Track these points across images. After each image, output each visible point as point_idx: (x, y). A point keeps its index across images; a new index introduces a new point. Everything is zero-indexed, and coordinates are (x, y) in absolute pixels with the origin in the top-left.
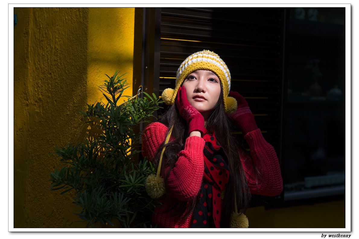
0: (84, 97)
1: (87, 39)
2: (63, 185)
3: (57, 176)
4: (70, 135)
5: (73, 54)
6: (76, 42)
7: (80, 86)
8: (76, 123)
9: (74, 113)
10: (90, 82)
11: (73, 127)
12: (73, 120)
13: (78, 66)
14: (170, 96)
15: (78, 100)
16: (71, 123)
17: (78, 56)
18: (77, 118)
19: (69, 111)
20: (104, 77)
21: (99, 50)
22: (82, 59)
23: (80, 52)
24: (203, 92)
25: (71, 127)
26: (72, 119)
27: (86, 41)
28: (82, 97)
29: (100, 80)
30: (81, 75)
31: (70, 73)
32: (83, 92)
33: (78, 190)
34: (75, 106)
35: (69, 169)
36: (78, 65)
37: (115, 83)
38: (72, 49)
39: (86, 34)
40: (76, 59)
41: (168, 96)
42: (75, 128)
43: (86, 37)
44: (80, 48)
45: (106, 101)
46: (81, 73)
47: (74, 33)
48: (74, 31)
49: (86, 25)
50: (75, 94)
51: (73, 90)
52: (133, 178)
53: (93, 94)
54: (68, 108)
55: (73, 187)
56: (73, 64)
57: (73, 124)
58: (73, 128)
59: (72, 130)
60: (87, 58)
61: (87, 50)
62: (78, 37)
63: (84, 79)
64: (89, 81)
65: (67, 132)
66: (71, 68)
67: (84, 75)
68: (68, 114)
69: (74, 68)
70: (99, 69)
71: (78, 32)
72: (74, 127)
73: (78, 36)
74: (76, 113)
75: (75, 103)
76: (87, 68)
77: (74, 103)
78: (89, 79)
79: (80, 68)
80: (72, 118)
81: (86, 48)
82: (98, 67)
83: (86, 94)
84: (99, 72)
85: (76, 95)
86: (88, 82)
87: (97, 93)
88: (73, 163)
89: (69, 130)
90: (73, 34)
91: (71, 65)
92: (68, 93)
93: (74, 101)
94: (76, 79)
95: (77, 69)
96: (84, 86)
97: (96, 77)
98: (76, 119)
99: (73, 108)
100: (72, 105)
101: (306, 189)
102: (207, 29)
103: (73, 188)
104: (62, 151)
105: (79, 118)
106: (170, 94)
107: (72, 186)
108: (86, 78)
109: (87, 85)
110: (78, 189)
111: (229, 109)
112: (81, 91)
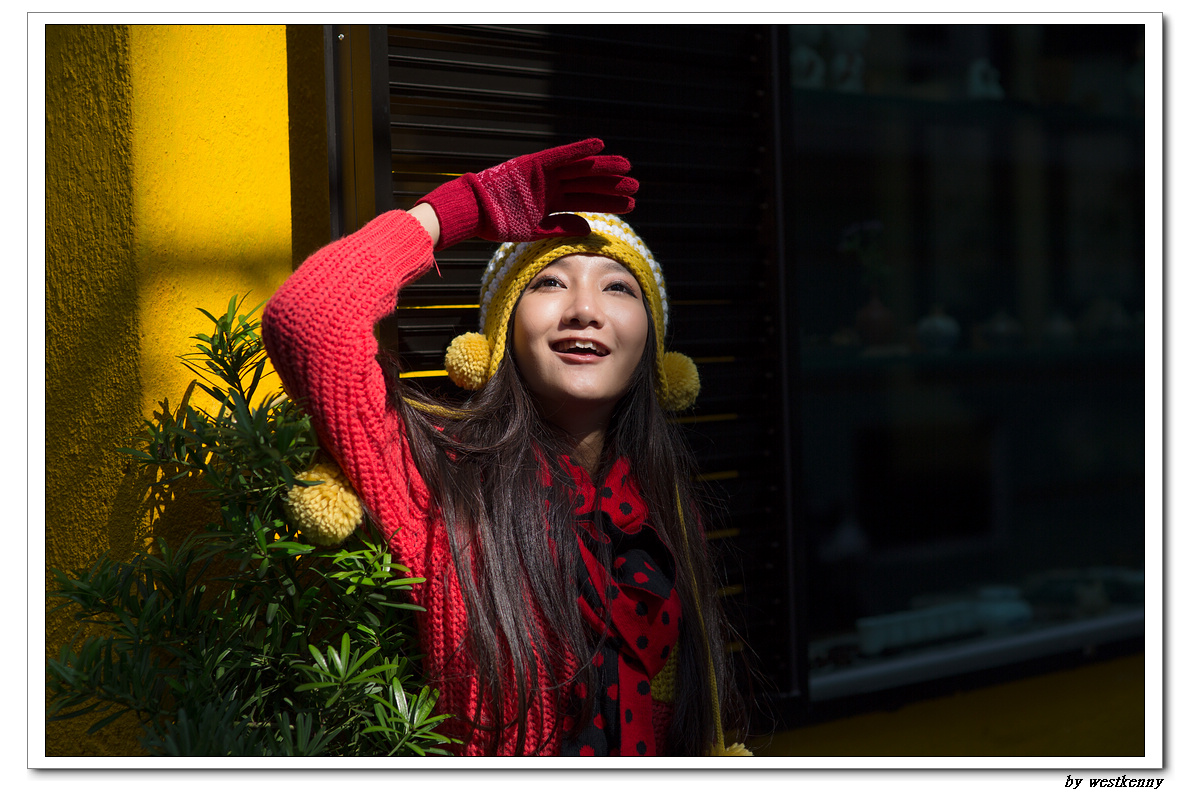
0: (132, 390)
1: (131, 189)
2: (90, 701)
3: (73, 671)
4: (86, 526)
5: (80, 243)
6: (91, 200)
7: (115, 352)
8: (107, 484)
9: (97, 447)
10: (149, 337)
11: (96, 499)
12: (94, 475)
13: (101, 285)
14: (481, 357)
15: (109, 404)
16: (87, 486)
17: (102, 249)
18: (110, 467)
19: (78, 443)
20: (195, 318)
21: (174, 225)
22: (117, 257)
23: (106, 233)
24: (595, 324)
25: (87, 498)
26: (90, 469)
27: (126, 197)
28: (122, 390)
29: (183, 329)
30: (116, 313)
31: (73, 309)
32: (125, 375)
33: (144, 716)
34: (99, 425)
35: (109, 643)
36: (102, 280)
37: (236, 336)
38: (77, 227)
39: (126, 170)
40: (95, 259)
41: (476, 357)
42: (105, 502)
43: (127, 182)
44: (105, 220)
45: (205, 399)
46: (117, 309)
47: (79, 168)
48: (82, 164)
49: (122, 139)
50: (97, 381)
51: (89, 369)
52: (340, 656)
53: (163, 378)
54: (72, 432)
55: (128, 705)
56: (84, 277)
57: (96, 487)
58: (95, 504)
59: (92, 509)
60: (133, 253)
61: (132, 227)
62: (95, 181)
63: (129, 327)
64: (145, 333)
65: (73, 518)
66: (76, 292)
67: (127, 315)
68: (74, 456)
69: (88, 290)
70: (177, 288)
71: (94, 167)
72: (100, 497)
73: (97, 179)
74: (106, 449)
75: (98, 413)
76: (135, 290)
77: (95, 413)
78: (145, 326)
79: (110, 289)
80: (90, 467)
81: (129, 219)
82: (173, 284)
83: (137, 379)
84: (179, 300)
85: (98, 384)
86: (143, 336)
87: (175, 374)
88: (121, 622)
89: (83, 509)
90: (77, 171)
91: (76, 281)
92: (72, 380)
93: (93, 405)
94: (97, 329)
95: (98, 294)
96: (128, 354)
97: (171, 320)
98: (107, 468)
99: (92, 431)
100: (89, 420)
101: (865, 657)
102: (538, 133)
103: (127, 711)
104: (78, 584)
105: (118, 466)
106: (479, 348)
107: (123, 702)
108: (136, 322)
109: (139, 349)
110: (145, 710)
111: (675, 391)
112: (120, 372)
